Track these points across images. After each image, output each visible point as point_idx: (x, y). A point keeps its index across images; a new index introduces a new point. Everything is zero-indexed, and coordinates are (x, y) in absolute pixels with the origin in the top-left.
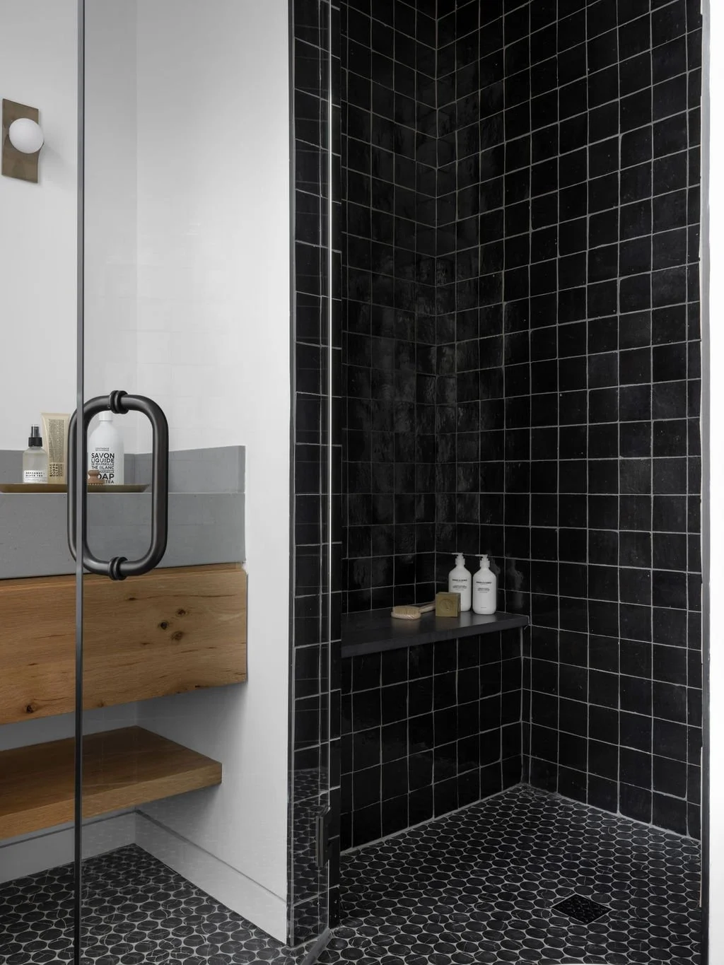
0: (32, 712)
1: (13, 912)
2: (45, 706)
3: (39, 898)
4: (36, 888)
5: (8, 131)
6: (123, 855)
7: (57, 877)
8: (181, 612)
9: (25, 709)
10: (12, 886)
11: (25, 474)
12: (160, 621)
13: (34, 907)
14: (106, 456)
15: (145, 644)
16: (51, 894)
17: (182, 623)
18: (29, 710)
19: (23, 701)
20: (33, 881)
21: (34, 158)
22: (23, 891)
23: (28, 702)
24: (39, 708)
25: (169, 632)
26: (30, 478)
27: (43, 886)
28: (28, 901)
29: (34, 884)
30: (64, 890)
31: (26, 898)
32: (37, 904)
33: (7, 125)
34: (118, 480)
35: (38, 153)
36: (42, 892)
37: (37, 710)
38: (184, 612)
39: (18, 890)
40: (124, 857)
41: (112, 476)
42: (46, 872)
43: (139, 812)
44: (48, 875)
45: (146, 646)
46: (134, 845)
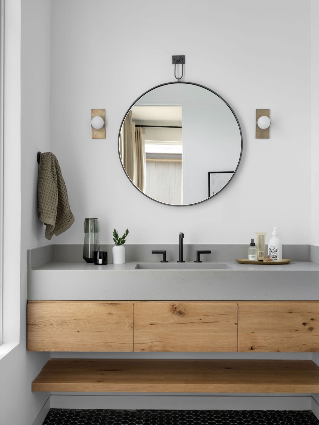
0: (253, 349)
1: (257, 422)
2: (258, 348)
3: (268, 420)
4: (268, 416)
5: (257, 122)
6: (304, 413)
7: (277, 414)
8: (312, 319)
9: (250, 348)
10: (260, 412)
11: (249, 257)
12: (303, 322)
13: (265, 422)
14: (274, 249)
15: (296, 330)
16: (273, 420)
17: (312, 324)
18: (252, 349)
19: (250, 345)
20: (268, 413)
21: (268, 129)
22: (263, 415)
23: (251, 346)
24: (255, 349)
25: (307, 327)
26: (251, 258)
27: (271, 416)
28: (263, 420)
29: (268, 414)
30: (278, 420)
31: (263, 418)
32: (267, 422)
33: (257, 119)
34: (279, 259)
35: (269, 127)
36: (270, 418)
37: (254, 349)
38: (314, 320)
39: (261, 415)
40: (304, 414)
41: (276, 257)
42: (273, 411)
43: (312, 397)
44: (274, 412)
45: (297, 331)
46: (310, 410)
